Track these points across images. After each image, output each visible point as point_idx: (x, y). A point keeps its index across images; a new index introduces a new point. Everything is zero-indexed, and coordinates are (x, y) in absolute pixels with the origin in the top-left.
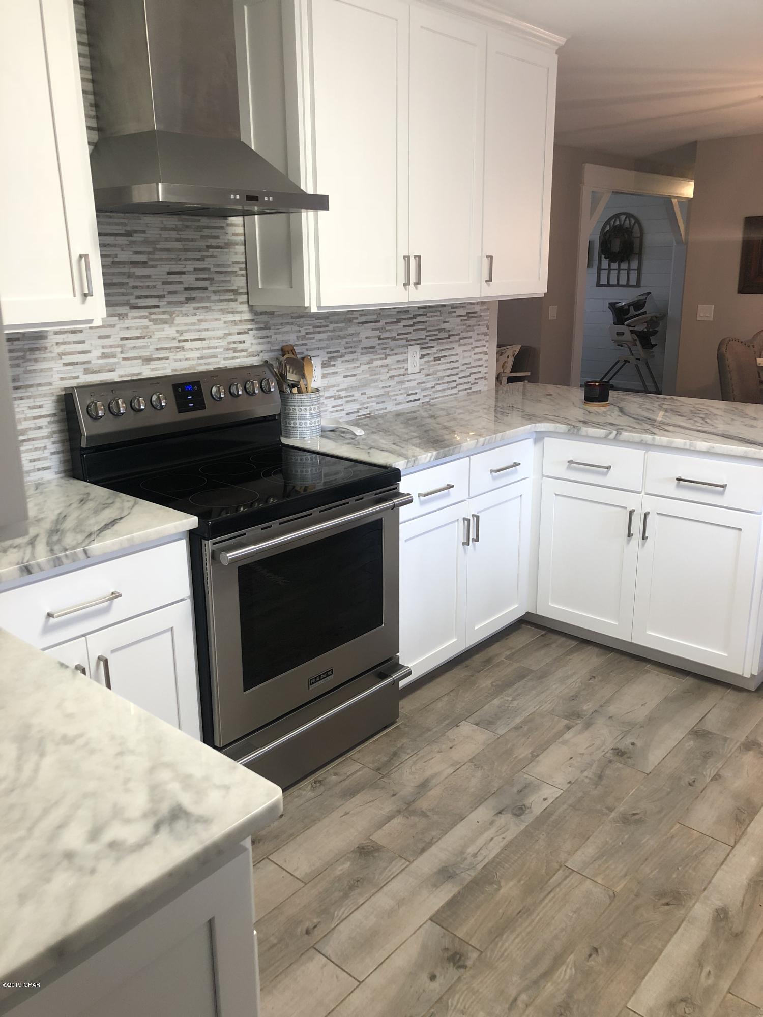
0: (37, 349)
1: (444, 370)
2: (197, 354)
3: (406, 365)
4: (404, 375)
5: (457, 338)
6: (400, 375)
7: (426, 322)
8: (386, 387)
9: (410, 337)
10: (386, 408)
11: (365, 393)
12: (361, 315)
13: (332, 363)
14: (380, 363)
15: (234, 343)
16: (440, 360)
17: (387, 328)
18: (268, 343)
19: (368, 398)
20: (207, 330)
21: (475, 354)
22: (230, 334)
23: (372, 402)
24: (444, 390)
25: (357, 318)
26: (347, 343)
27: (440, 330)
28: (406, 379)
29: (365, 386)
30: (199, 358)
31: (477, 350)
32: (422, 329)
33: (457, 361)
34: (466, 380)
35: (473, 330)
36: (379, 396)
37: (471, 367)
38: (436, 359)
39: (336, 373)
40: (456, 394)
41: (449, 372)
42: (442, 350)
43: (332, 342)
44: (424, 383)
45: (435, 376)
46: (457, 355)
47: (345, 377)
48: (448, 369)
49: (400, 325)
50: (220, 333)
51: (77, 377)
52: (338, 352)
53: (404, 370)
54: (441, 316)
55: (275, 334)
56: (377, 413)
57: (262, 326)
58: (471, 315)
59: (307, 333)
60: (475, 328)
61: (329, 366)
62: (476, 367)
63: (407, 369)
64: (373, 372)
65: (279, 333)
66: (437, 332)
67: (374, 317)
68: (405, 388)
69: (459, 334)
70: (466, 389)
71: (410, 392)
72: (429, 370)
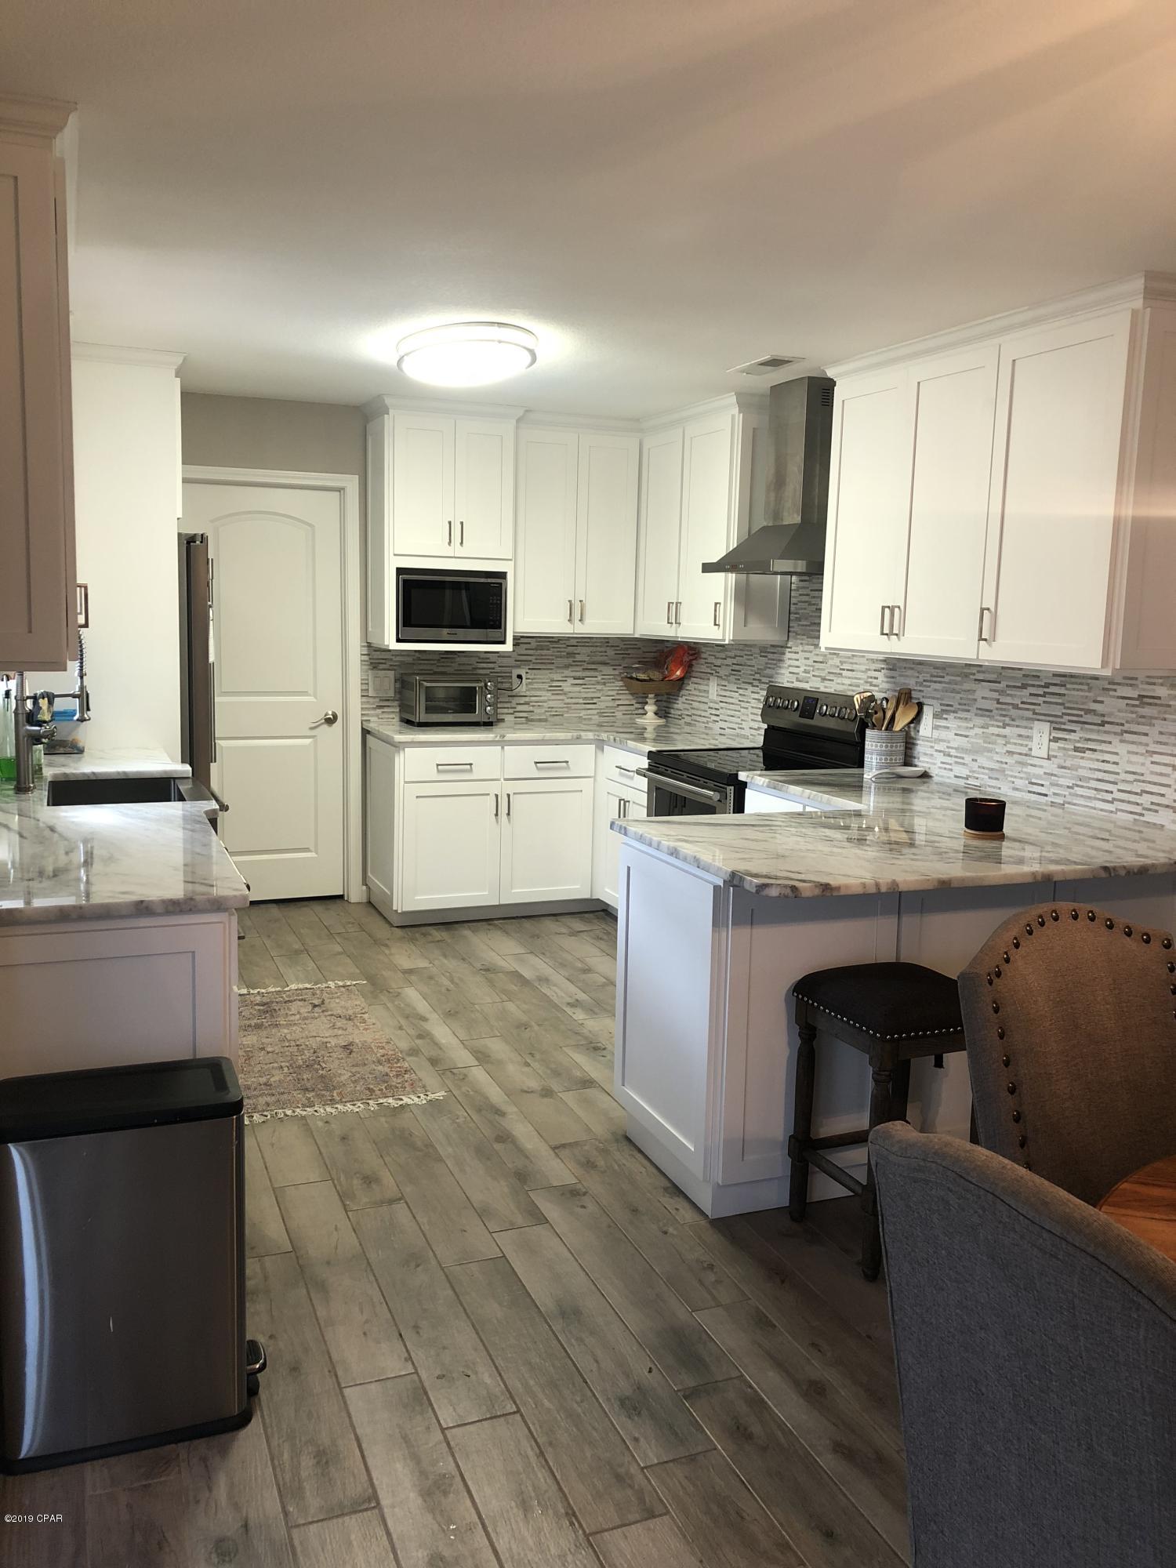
0: (781, 660)
1: (1090, 769)
2: (847, 682)
4: (1026, 755)
5: (1118, 729)
6: (1020, 754)
7: (1064, 695)
8: (1001, 762)
9: (1038, 709)
10: (1000, 788)
11: (976, 760)
12: (979, 672)
13: (945, 716)
14: (996, 731)
15: (871, 678)
16: (1084, 753)
17: (1008, 692)
18: (894, 683)
19: (979, 767)
20: (856, 663)
21: (1152, 763)
22: (869, 670)
23: (983, 774)
24: (1090, 798)
25: (974, 674)
26: (961, 698)
27: (1088, 711)
28: (1031, 762)
29: (977, 752)
30: (850, 685)
31: (1156, 758)
32: (1057, 704)
33: (1117, 764)
34: (1133, 798)
35: (1152, 725)
36: (992, 769)
37: (1143, 782)
38: (1076, 749)
39: (948, 728)
40: (1112, 812)
42: (1089, 740)
43: (946, 694)
44: (1055, 775)
45: (1074, 772)
46: (1117, 754)
47: (956, 734)
48: (1099, 770)
49: (1026, 692)
50: (863, 668)
51: (793, 682)
52: (951, 706)
53: (1027, 749)
54: (1090, 689)
55: (900, 676)
56: (989, 789)
57: (891, 667)
58: (1145, 700)
59: (924, 681)
60: (1154, 721)
61: (941, 718)
62: (1150, 782)
63: (1031, 749)
64: (986, 738)
65: (902, 676)
66: (1082, 713)
67: (993, 677)
68: (1026, 773)
69: (1122, 725)
70: (1131, 813)
71: (1033, 781)
72: (1065, 761)
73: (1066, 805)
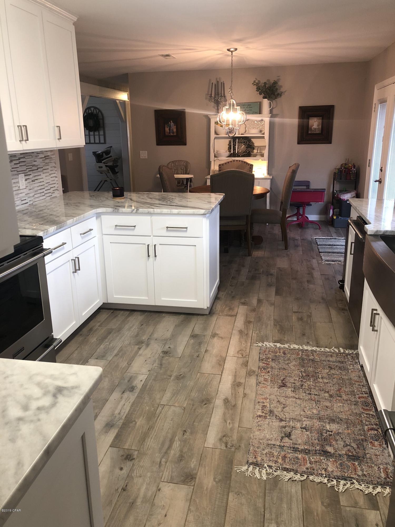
1: (37, 186)
3: (18, 185)
4: (18, 190)
5: (41, 169)
6: (16, 190)
7: (25, 161)
9: (18, 169)
16: (35, 181)
21: (51, 178)
24: (39, 197)
27: (33, 166)
28: (20, 192)
31: (52, 176)
32: (24, 165)
33: (43, 182)
34: (49, 191)
35: (49, 165)
37: (50, 185)
38: (33, 181)
40: (45, 199)
41: (40, 188)
42: (35, 176)
45: (34, 190)
46: (43, 178)
48: (39, 186)
49: (13, 163)
53: (18, 187)
54: (32, 158)
58: (46, 157)
60: (49, 164)
62: (52, 184)
63: (19, 187)
66: (31, 167)
68: (19, 197)
69: (42, 167)
70: (49, 196)
71: (23, 199)
72: (30, 187)
73: (34, 203)
